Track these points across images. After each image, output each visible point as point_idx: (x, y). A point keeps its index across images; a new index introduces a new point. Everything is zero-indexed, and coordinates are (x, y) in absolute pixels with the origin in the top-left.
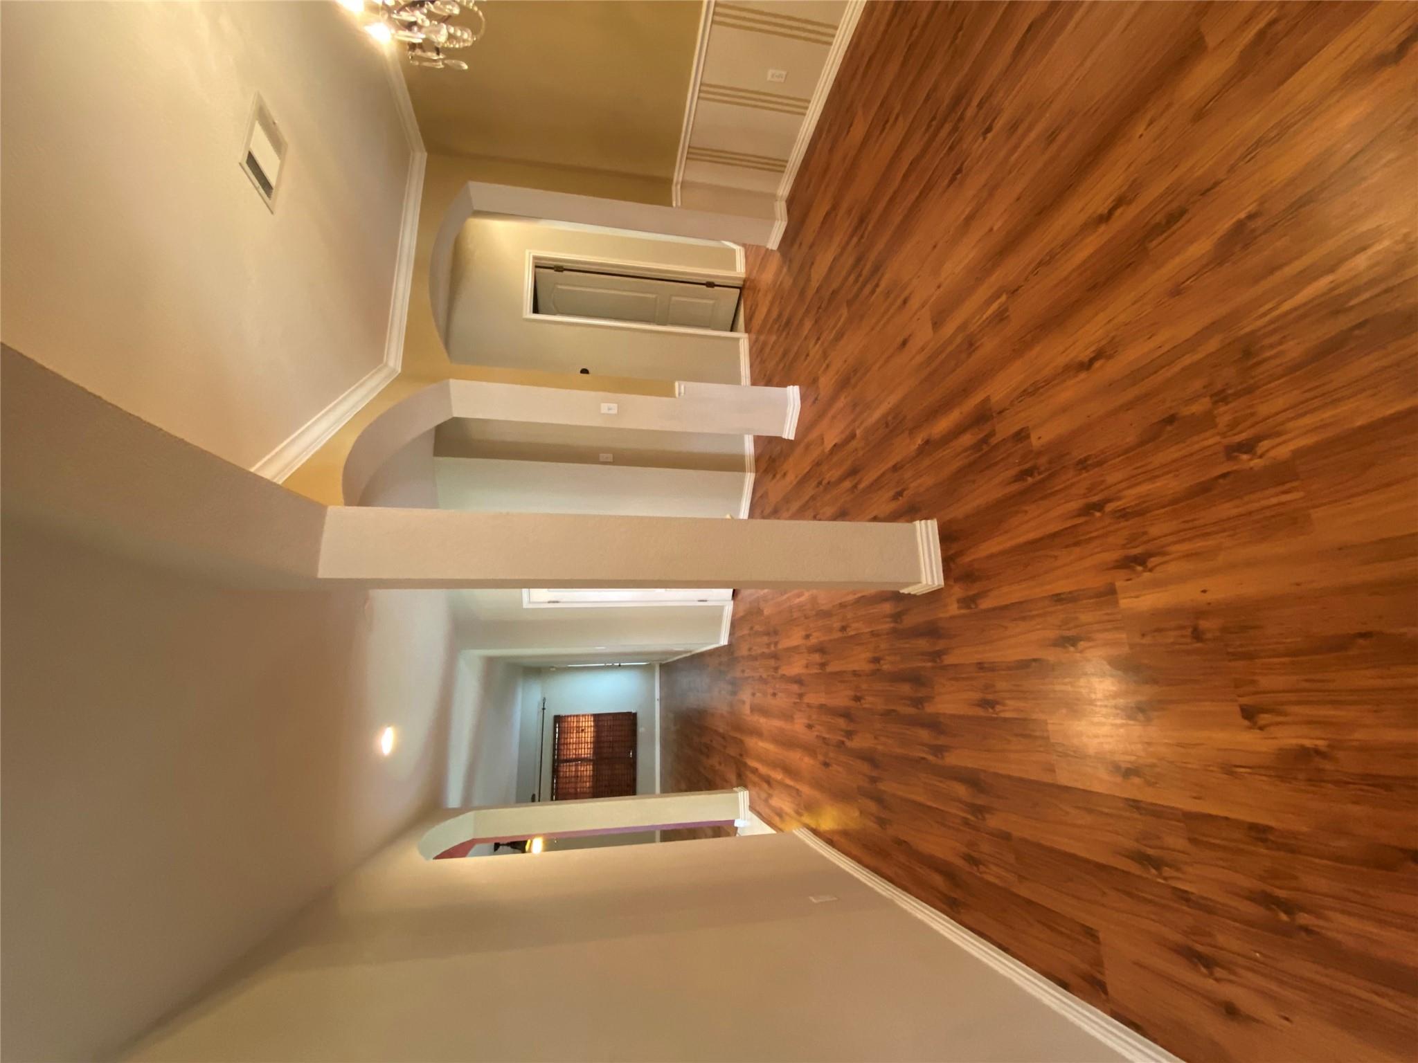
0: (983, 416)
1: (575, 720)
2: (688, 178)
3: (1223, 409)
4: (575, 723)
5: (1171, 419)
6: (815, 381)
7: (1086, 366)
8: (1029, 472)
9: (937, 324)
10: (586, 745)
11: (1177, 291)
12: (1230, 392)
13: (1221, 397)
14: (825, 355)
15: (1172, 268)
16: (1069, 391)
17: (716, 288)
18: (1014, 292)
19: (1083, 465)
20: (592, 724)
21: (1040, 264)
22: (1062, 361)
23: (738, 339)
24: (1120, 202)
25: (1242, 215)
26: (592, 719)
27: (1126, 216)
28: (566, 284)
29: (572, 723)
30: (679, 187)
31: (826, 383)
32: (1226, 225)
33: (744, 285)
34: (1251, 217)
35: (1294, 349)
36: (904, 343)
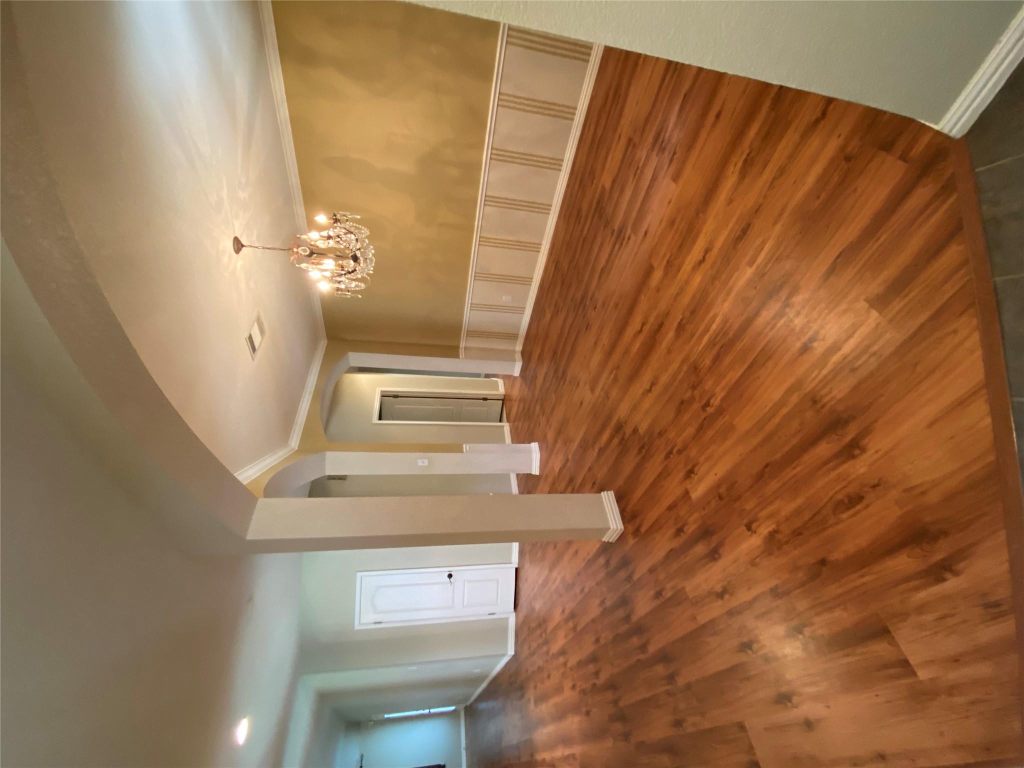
0: (619, 428)
2: (467, 345)
3: (696, 391)
5: (682, 403)
6: (545, 436)
7: (650, 391)
8: (643, 447)
9: (592, 390)
11: (669, 352)
12: (695, 385)
13: (694, 388)
14: (548, 421)
15: (664, 345)
16: (646, 404)
17: (488, 401)
18: (618, 368)
19: (660, 434)
21: (624, 354)
22: (641, 391)
23: (503, 427)
24: (643, 324)
25: (679, 320)
27: (647, 328)
28: (399, 404)
30: (463, 350)
31: (550, 435)
32: (676, 324)
33: (504, 398)
34: (681, 320)
35: (708, 362)
36: (581, 403)
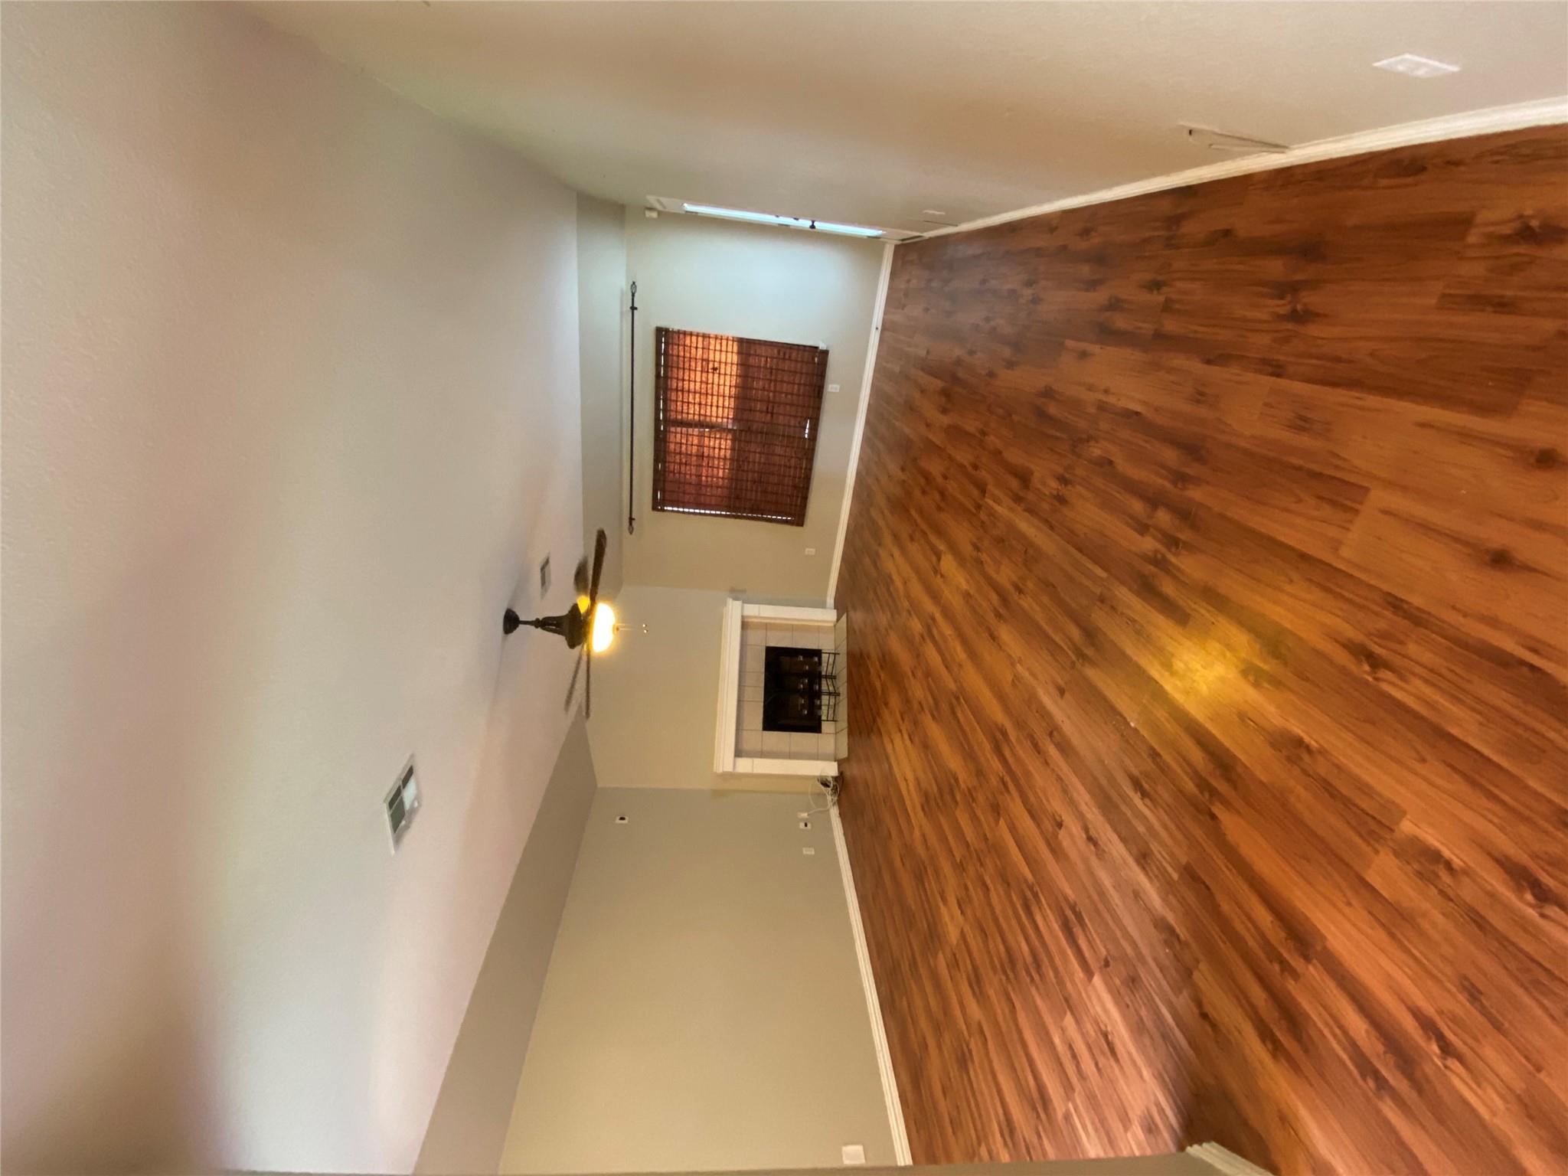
1: (700, 345)
4: (700, 352)
10: (721, 399)
20: (735, 358)
26: (735, 349)
29: (693, 350)
